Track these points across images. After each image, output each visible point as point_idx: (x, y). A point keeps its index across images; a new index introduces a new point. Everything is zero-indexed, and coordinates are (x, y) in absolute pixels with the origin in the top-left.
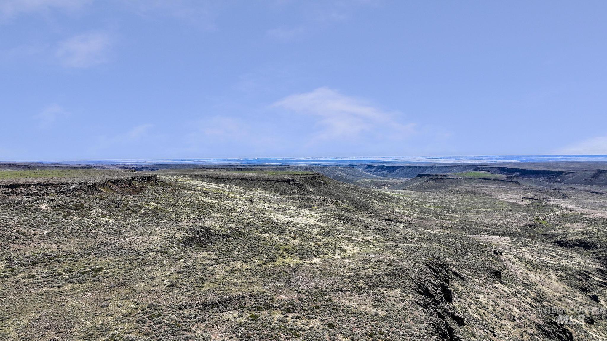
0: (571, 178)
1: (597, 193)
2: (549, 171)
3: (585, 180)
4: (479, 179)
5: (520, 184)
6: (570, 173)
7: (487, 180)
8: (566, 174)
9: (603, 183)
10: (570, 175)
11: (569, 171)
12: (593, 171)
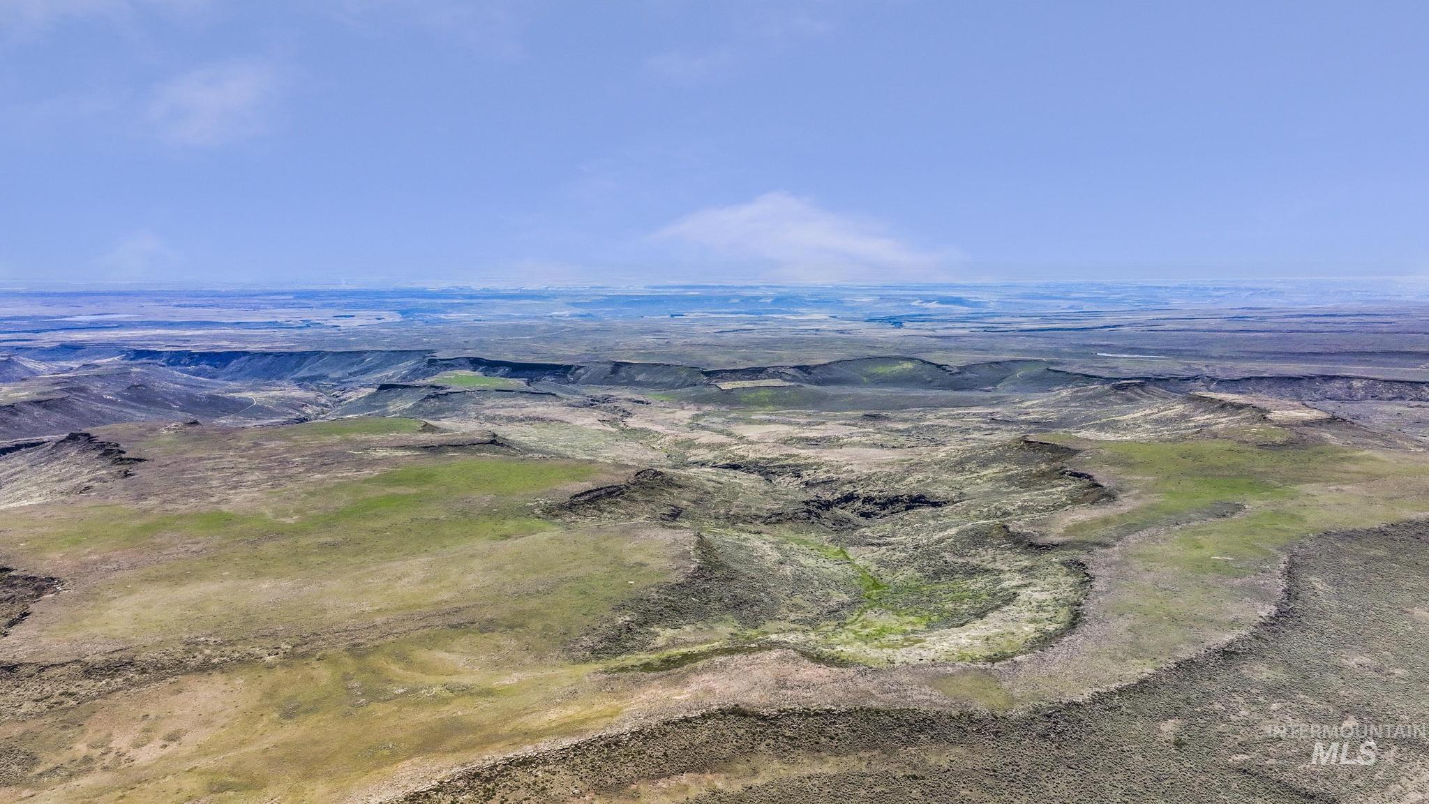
0: (585, 376)
1: (642, 403)
2: (551, 364)
3: (605, 378)
4: (497, 391)
5: (558, 397)
6: (581, 367)
7: (511, 393)
8: (576, 369)
9: (625, 383)
10: (582, 371)
11: (579, 365)
12: (606, 363)
